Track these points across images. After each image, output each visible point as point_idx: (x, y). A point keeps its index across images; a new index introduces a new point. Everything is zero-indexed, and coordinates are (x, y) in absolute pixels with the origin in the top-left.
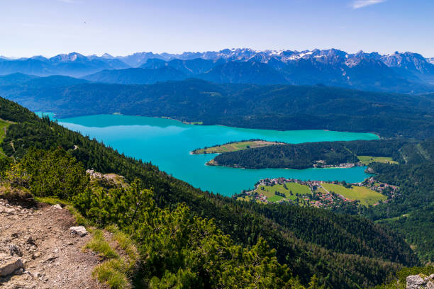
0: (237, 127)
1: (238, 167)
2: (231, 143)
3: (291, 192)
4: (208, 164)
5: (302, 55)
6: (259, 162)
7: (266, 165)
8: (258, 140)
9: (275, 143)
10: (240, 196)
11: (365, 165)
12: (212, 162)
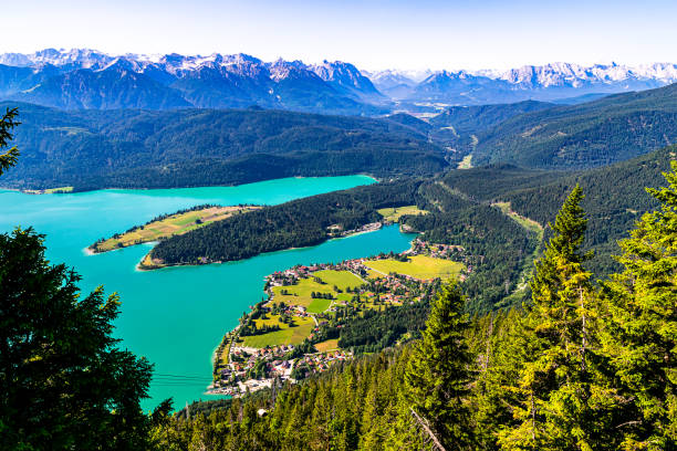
0: (150, 188)
1: (209, 263)
2: (161, 218)
3: (336, 288)
4: (144, 267)
5: (198, 62)
6: (241, 245)
7: (257, 248)
8: (208, 206)
9: (240, 209)
10: (256, 316)
11: (393, 222)
12: (149, 262)
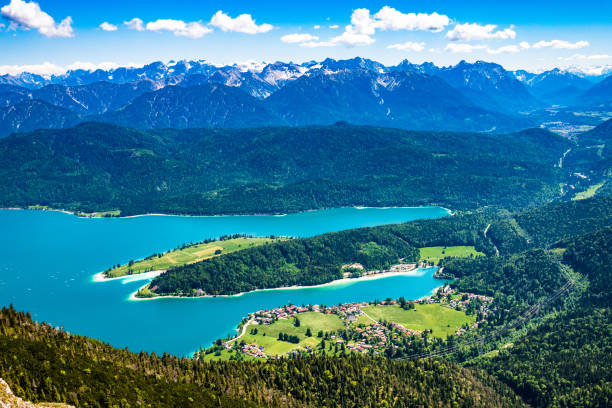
2: (183, 248)
3: (309, 331)
5: (303, 71)
8: (236, 236)
9: (269, 240)
10: (210, 352)
11: (433, 264)
